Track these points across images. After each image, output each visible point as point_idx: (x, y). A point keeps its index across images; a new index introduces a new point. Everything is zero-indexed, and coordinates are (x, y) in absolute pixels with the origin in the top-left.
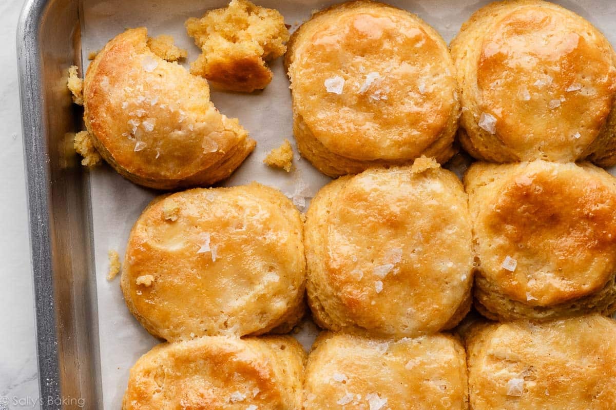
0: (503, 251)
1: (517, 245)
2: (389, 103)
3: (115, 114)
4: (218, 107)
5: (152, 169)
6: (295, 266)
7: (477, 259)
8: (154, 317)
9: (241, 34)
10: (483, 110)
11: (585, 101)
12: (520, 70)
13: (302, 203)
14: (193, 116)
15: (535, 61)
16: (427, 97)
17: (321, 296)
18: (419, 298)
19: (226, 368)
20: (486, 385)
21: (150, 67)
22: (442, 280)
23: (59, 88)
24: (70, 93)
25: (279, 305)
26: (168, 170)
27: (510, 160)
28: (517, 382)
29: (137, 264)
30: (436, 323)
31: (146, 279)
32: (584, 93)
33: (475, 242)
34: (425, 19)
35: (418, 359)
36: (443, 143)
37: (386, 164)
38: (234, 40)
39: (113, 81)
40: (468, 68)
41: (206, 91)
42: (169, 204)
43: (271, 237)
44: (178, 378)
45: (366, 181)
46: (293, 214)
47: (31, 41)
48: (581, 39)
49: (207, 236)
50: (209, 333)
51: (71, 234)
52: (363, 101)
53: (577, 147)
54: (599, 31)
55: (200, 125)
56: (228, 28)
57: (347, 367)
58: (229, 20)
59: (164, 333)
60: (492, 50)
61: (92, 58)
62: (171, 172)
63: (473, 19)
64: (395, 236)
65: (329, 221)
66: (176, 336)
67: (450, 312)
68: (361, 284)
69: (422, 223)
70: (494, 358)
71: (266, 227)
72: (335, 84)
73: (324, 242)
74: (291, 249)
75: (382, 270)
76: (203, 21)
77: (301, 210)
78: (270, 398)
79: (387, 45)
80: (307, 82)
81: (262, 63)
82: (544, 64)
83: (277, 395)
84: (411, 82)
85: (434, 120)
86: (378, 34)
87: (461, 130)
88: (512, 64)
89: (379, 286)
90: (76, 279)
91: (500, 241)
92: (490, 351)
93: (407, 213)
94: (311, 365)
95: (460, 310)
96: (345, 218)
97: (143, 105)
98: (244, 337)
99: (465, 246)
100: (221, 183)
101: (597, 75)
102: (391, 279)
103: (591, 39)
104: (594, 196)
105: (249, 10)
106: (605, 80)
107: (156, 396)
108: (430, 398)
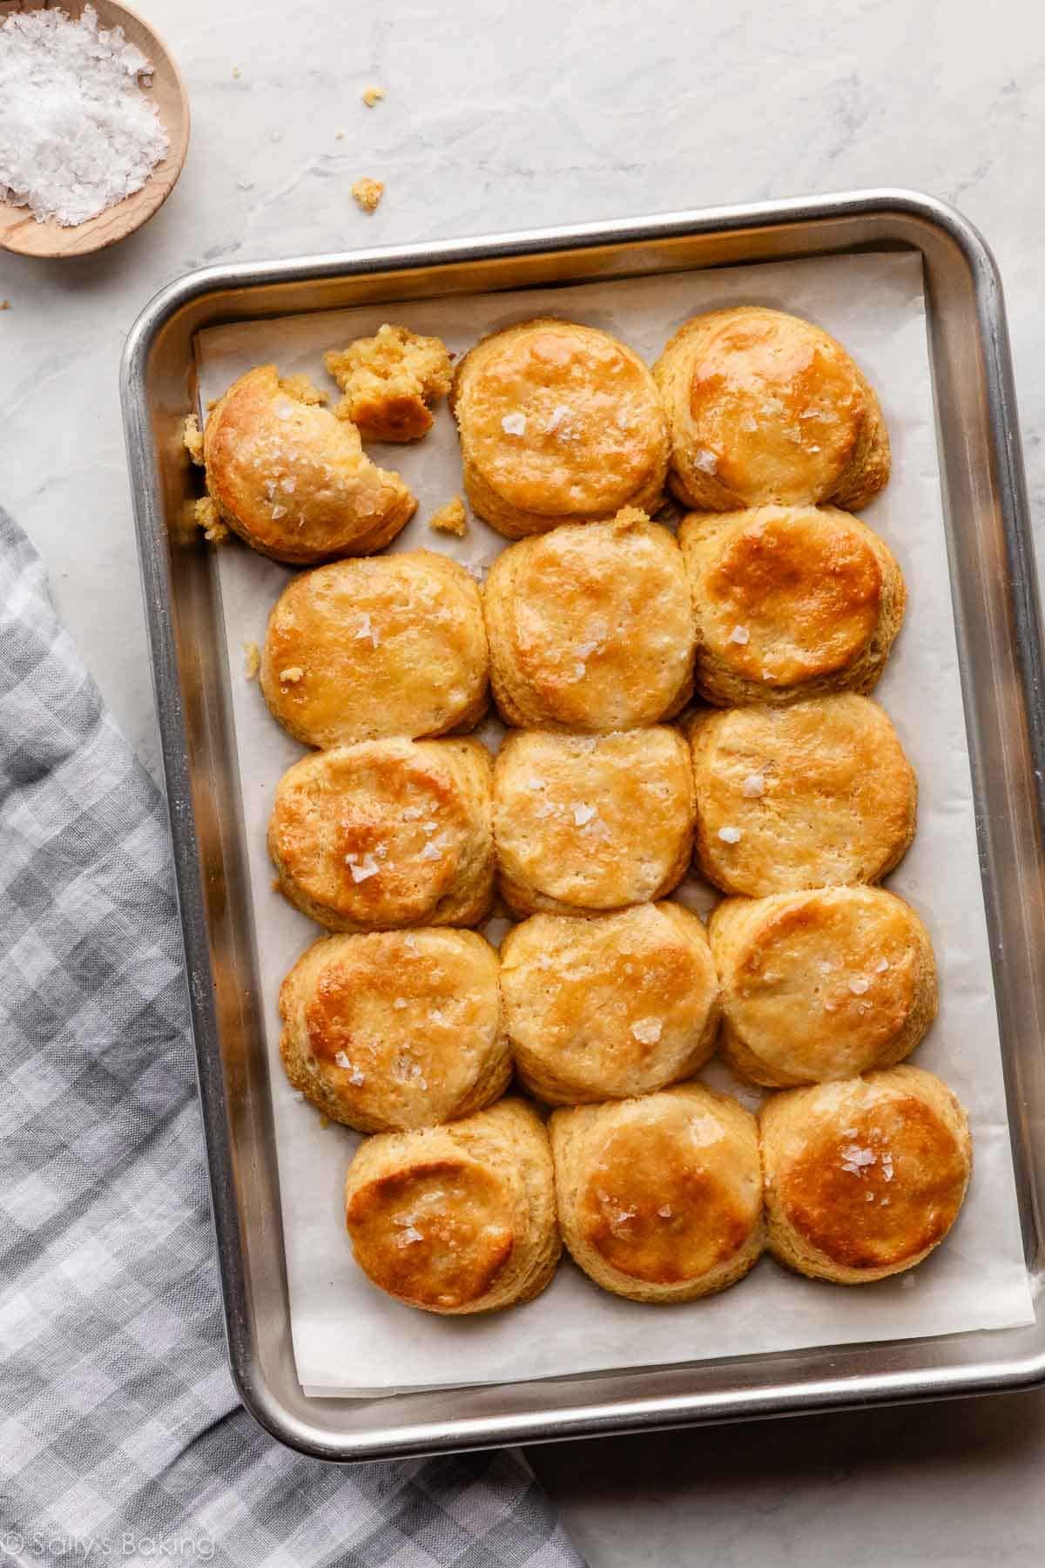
0: (732, 620)
1: (748, 612)
2: (583, 443)
3: (247, 475)
4: (373, 459)
5: (295, 539)
6: (475, 650)
7: (699, 631)
8: (305, 717)
9: (394, 368)
10: (700, 445)
11: (824, 428)
12: (743, 395)
13: (479, 573)
14: (342, 471)
15: (760, 383)
16: (630, 433)
17: (509, 685)
18: (630, 682)
19: (396, 779)
20: (717, 786)
21: (285, 413)
22: (657, 659)
23: (175, 444)
24: (187, 450)
25: (458, 699)
26: (315, 539)
27: (735, 506)
28: (755, 781)
29: (280, 655)
30: (652, 711)
31: (293, 673)
32: (823, 419)
33: (696, 611)
34: (619, 337)
35: (633, 757)
36: (651, 489)
37: (581, 518)
38: (385, 376)
39: (244, 433)
40: (677, 396)
41: (356, 439)
42: (317, 579)
43: (444, 614)
44: (337, 793)
45: (559, 542)
46: (469, 586)
47: (137, 386)
48: (817, 353)
49: (365, 617)
50: (373, 735)
51: (196, 622)
52: (550, 442)
53: (818, 486)
54: (836, 342)
55: (351, 482)
56: (379, 360)
57: (544, 769)
58: (379, 351)
59: (318, 738)
60: (706, 373)
61: (212, 408)
62: (319, 541)
63: (681, 335)
64: (595, 608)
65: (515, 593)
66: (332, 742)
67: (669, 698)
68: (558, 668)
69: (629, 589)
70: (726, 752)
71: (438, 604)
72: (515, 423)
73: (510, 617)
74: (470, 629)
75: (584, 650)
76: (347, 353)
77: (478, 581)
78: (451, 814)
79: (577, 372)
80: (481, 422)
81: (421, 402)
82: (772, 385)
83: (461, 808)
84: (609, 416)
85: (638, 461)
86: (565, 359)
87: (673, 472)
88: (732, 387)
89: (581, 669)
90: (204, 679)
91: (728, 607)
92: (721, 744)
93: (610, 579)
94: (500, 771)
95: (681, 695)
96: (534, 588)
97: (281, 462)
98: (416, 740)
99: (684, 615)
100: (380, 551)
101: (839, 396)
102: (594, 660)
103: (828, 353)
104: (843, 545)
105: (403, 340)
106: (848, 402)
107: (311, 818)
108: (648, 804)
